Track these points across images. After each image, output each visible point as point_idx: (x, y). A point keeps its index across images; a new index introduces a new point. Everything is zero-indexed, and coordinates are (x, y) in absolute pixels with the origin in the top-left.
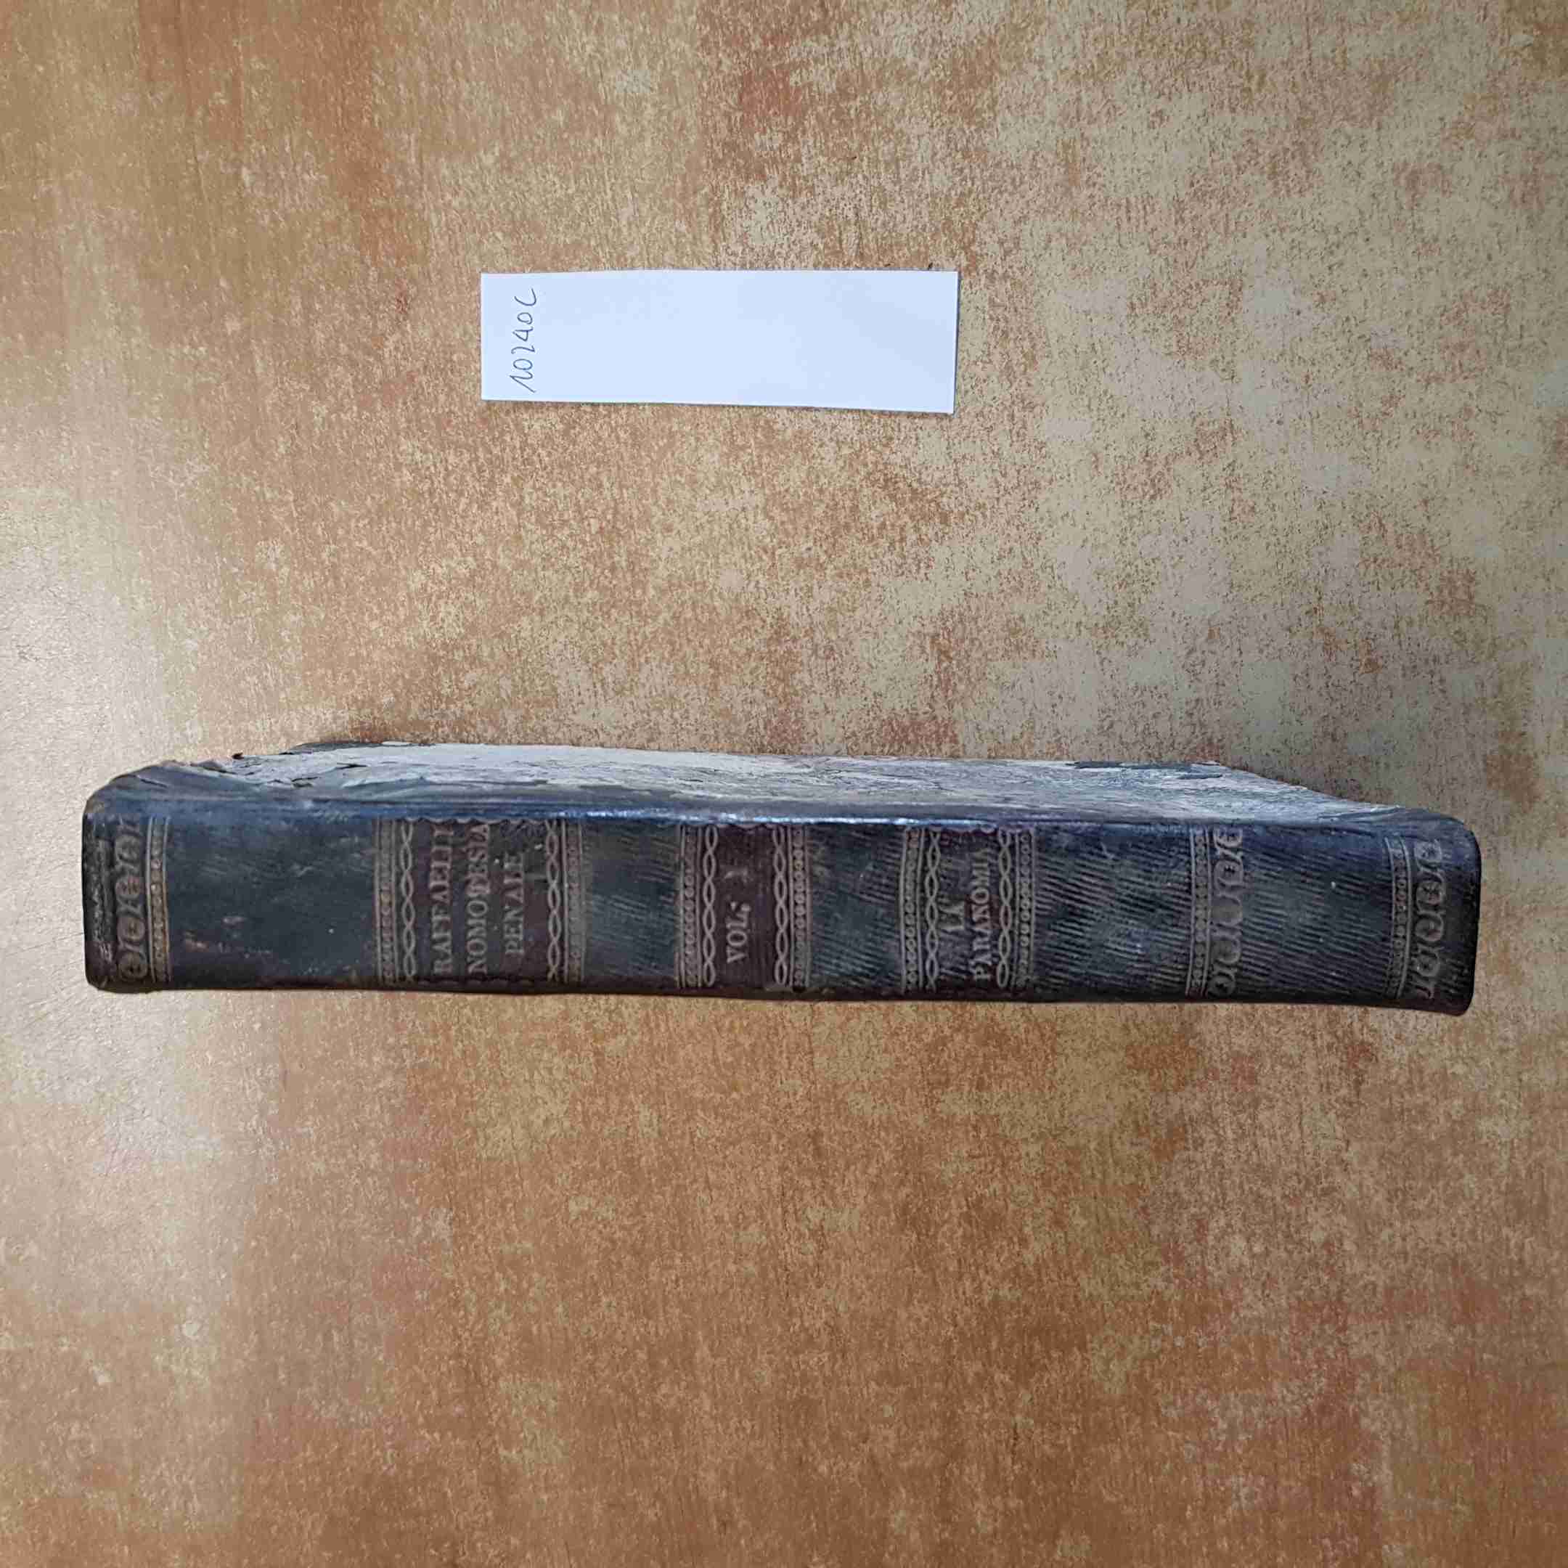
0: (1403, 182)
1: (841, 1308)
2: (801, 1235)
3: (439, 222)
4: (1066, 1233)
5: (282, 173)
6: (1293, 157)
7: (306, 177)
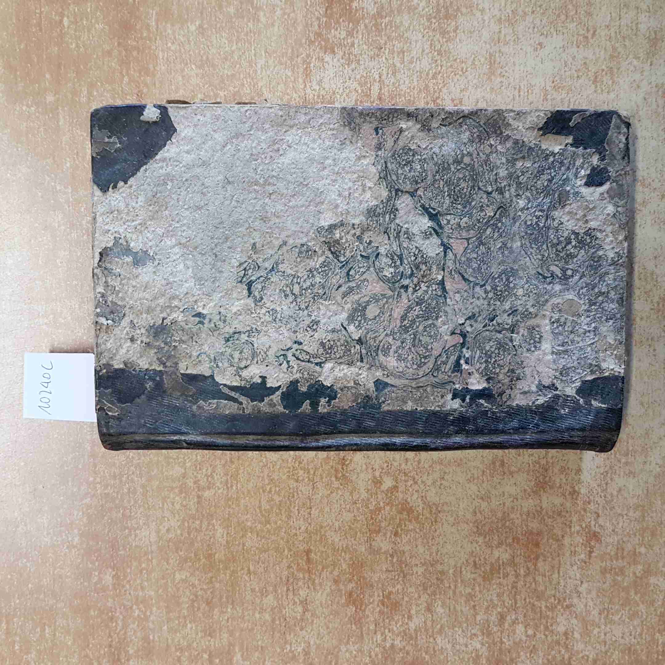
0: (660, 93)
1: (312, 643)
2: (295, 603)
3: (163, 56)
4: (432, 615)
5: (85, 22)
6: (606, 74)
7: (97, 26)
